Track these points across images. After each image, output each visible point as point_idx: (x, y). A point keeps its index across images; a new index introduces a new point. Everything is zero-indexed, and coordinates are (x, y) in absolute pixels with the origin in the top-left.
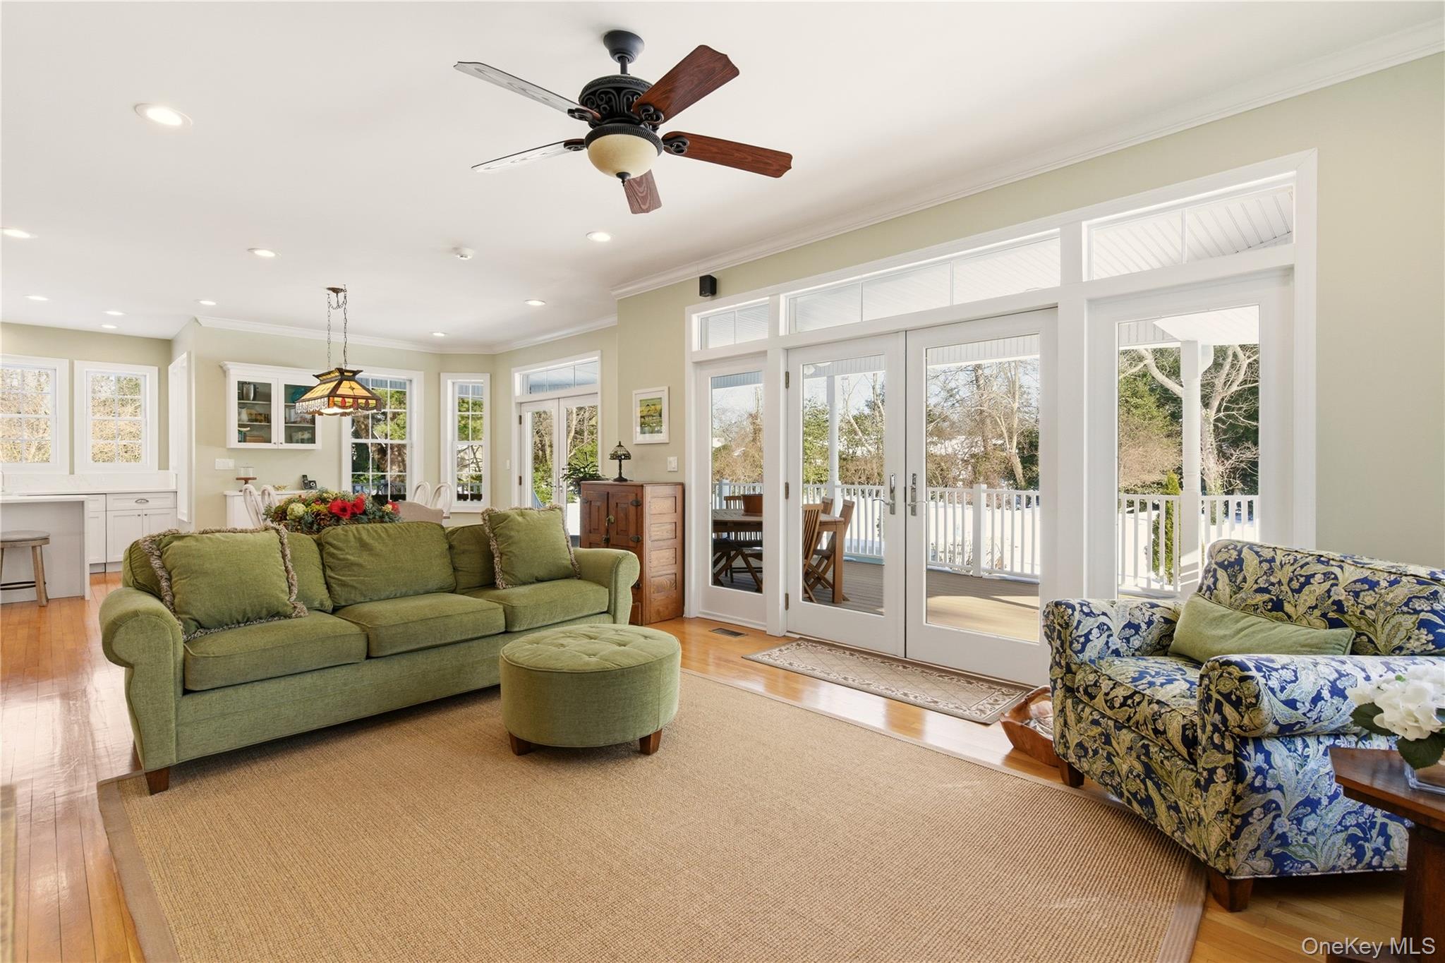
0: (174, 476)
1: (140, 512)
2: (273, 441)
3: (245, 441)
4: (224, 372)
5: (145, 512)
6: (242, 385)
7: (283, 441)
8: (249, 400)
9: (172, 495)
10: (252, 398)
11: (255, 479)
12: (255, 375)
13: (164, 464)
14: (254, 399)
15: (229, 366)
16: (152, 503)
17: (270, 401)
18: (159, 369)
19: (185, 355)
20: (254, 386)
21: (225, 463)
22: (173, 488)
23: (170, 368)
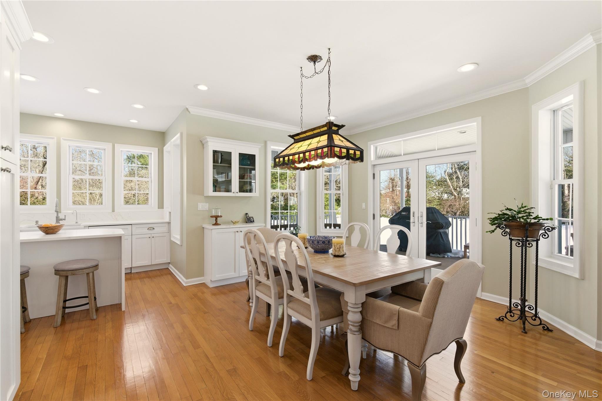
0: (168, 213)
1: (150, 236)
2: (232, 191)
3: (215, 191)
4: (203, 144)
5: (153, 235)
6: (215, 152)
7: (238, 191)
8: (218, 163)
9: (167, 225)
10: (219, 163)
11: (221, 216)
12: (223, 146)
13: (161, 205)
14: (221, 163)
15: (208, 140)
16: (157, 230)
17: (231, 164)
18: (158, 149)
19: (178, 135)
20: (221, 154)
21: (203, 206)
22: (167, 220)
23: (165, 148)
